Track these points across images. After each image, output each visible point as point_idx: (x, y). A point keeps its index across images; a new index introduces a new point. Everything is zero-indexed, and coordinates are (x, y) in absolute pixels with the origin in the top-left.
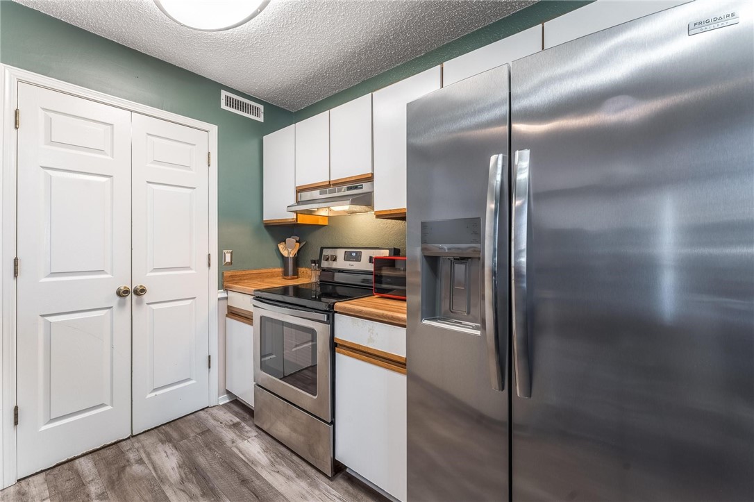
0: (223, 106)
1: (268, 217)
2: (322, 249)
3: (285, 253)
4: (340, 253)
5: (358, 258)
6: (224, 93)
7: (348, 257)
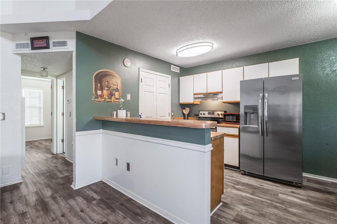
0: (172, 70)
1: (181, 102)
2: (199, 111)
3: (185, 113)
4: (206, 113)
5: (213, 114)
6: (172, 66)
7: (209, 114)
